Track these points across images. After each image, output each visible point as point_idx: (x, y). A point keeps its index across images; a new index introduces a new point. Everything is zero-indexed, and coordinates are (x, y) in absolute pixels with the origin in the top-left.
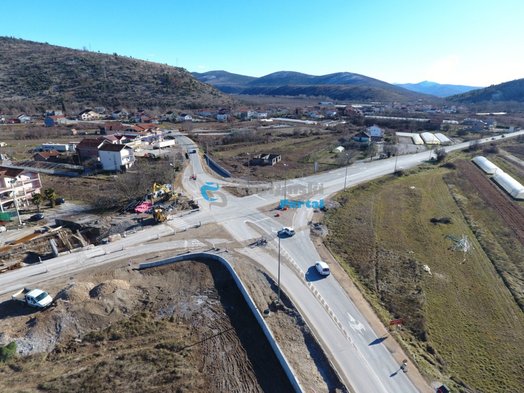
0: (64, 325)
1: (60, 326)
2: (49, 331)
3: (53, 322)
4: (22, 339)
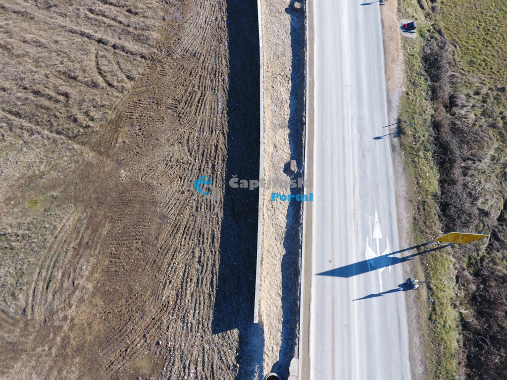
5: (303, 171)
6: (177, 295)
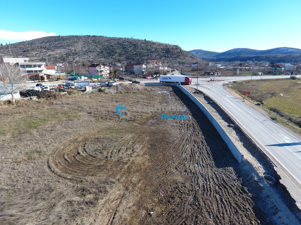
0: (119, 89)
3: (116, 87)
5: (237, 125)
6: (191, 157)
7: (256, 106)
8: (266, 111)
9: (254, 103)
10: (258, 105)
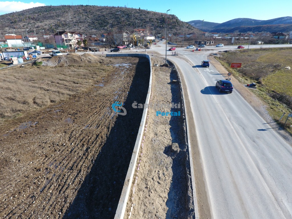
0: (62, 60)
1: (60, 60)
2: (56, 61)
3: (58, 59)
4: (45, 62)
5: (188, 150)
7: (247, 88)
8: (264, 99)
9: (244, 83)
10: (252, 86)
